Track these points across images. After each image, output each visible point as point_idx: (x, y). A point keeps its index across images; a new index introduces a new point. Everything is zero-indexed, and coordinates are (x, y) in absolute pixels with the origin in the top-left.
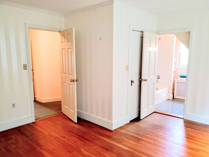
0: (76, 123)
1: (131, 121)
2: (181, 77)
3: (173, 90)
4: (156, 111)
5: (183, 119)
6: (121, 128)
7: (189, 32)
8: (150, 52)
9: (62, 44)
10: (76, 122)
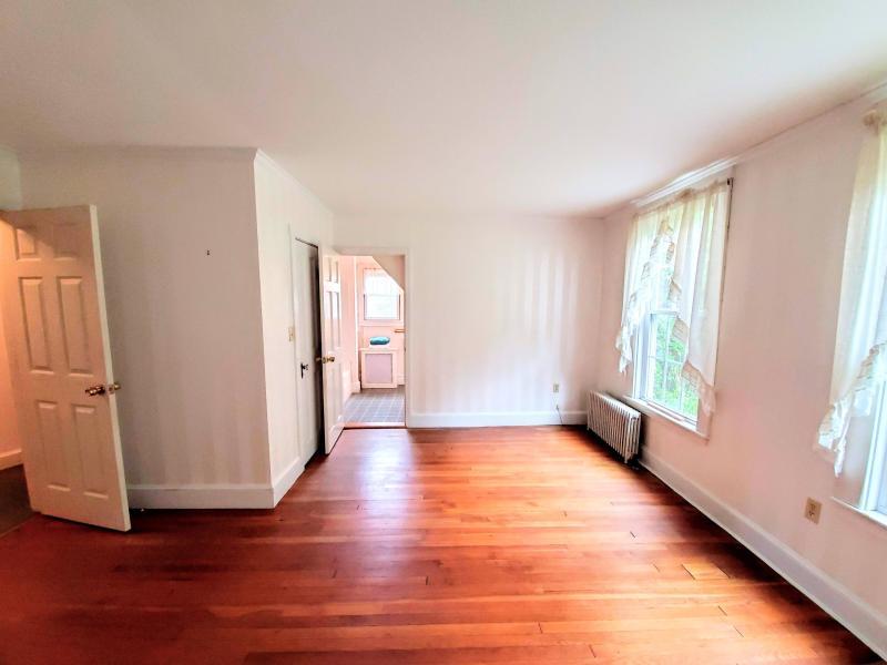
0: (129, 532)
1: (307, 466)
2: (373, 343)
3: (360, 372)
4: (349, 426)
5: (405, 428)
6: (292, 492)
7: (403, 257)
8: (330, 293)
9: (18, 258)
10: (128, 527)
